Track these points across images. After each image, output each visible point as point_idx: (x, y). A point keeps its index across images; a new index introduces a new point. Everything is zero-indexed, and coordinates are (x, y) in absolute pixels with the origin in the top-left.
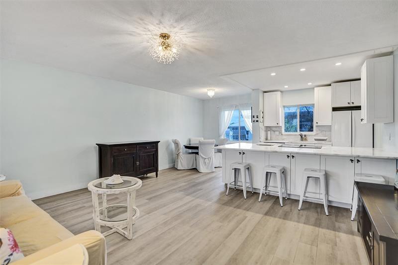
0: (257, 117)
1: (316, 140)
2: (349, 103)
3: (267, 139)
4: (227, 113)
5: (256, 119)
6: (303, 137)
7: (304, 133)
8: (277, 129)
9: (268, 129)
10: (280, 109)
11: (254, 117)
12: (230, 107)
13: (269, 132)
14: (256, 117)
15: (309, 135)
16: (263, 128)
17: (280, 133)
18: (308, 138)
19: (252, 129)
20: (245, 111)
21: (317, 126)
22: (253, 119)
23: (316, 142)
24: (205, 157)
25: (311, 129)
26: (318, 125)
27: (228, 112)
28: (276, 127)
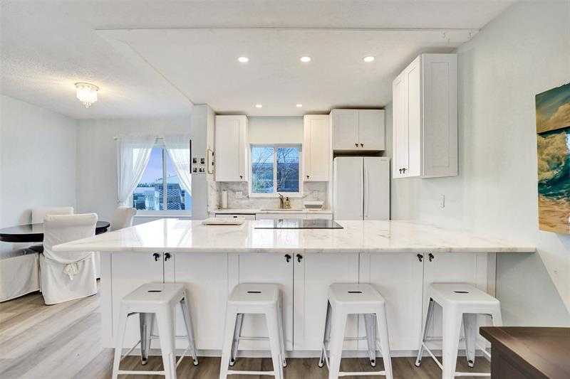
0: (203, 163)
1: (307, 206)
2: (357, 145)
3: (220, 207)
4: (136, 152)
5: (198, 166)
6: (285, 201)
7: (285, 195)
8: (240, 187)
9: (223, 186)
10: (246, 150)
11: (195, 162)
12: (145, 140)
13: (224, 194)
14: (199, 162)
15: (294, 199)
16: (215, 185)
17: (245, 193)
18: (292, 203)
19: (190, 188)
20: (177, 151)
21: (305, 183)
22: (194, 166)
23: (308, 210)
24: (67, 261)
25: (295, 188)
26: (310, 180)
27: (138, 150)
28: (238, 183)
